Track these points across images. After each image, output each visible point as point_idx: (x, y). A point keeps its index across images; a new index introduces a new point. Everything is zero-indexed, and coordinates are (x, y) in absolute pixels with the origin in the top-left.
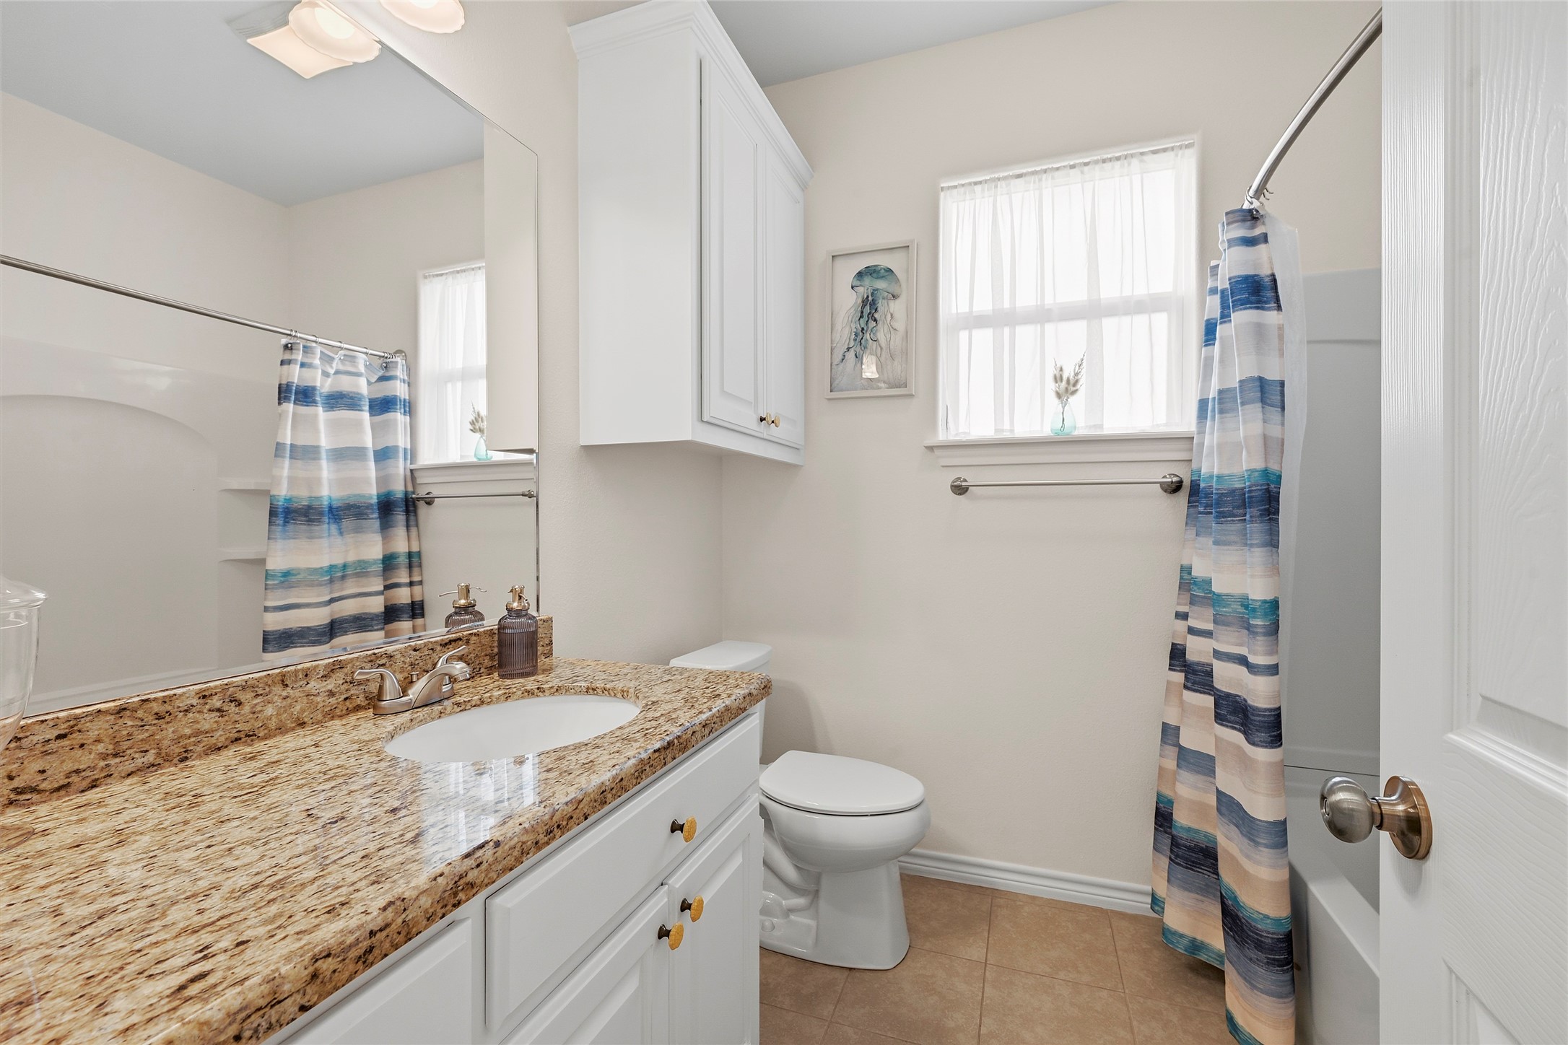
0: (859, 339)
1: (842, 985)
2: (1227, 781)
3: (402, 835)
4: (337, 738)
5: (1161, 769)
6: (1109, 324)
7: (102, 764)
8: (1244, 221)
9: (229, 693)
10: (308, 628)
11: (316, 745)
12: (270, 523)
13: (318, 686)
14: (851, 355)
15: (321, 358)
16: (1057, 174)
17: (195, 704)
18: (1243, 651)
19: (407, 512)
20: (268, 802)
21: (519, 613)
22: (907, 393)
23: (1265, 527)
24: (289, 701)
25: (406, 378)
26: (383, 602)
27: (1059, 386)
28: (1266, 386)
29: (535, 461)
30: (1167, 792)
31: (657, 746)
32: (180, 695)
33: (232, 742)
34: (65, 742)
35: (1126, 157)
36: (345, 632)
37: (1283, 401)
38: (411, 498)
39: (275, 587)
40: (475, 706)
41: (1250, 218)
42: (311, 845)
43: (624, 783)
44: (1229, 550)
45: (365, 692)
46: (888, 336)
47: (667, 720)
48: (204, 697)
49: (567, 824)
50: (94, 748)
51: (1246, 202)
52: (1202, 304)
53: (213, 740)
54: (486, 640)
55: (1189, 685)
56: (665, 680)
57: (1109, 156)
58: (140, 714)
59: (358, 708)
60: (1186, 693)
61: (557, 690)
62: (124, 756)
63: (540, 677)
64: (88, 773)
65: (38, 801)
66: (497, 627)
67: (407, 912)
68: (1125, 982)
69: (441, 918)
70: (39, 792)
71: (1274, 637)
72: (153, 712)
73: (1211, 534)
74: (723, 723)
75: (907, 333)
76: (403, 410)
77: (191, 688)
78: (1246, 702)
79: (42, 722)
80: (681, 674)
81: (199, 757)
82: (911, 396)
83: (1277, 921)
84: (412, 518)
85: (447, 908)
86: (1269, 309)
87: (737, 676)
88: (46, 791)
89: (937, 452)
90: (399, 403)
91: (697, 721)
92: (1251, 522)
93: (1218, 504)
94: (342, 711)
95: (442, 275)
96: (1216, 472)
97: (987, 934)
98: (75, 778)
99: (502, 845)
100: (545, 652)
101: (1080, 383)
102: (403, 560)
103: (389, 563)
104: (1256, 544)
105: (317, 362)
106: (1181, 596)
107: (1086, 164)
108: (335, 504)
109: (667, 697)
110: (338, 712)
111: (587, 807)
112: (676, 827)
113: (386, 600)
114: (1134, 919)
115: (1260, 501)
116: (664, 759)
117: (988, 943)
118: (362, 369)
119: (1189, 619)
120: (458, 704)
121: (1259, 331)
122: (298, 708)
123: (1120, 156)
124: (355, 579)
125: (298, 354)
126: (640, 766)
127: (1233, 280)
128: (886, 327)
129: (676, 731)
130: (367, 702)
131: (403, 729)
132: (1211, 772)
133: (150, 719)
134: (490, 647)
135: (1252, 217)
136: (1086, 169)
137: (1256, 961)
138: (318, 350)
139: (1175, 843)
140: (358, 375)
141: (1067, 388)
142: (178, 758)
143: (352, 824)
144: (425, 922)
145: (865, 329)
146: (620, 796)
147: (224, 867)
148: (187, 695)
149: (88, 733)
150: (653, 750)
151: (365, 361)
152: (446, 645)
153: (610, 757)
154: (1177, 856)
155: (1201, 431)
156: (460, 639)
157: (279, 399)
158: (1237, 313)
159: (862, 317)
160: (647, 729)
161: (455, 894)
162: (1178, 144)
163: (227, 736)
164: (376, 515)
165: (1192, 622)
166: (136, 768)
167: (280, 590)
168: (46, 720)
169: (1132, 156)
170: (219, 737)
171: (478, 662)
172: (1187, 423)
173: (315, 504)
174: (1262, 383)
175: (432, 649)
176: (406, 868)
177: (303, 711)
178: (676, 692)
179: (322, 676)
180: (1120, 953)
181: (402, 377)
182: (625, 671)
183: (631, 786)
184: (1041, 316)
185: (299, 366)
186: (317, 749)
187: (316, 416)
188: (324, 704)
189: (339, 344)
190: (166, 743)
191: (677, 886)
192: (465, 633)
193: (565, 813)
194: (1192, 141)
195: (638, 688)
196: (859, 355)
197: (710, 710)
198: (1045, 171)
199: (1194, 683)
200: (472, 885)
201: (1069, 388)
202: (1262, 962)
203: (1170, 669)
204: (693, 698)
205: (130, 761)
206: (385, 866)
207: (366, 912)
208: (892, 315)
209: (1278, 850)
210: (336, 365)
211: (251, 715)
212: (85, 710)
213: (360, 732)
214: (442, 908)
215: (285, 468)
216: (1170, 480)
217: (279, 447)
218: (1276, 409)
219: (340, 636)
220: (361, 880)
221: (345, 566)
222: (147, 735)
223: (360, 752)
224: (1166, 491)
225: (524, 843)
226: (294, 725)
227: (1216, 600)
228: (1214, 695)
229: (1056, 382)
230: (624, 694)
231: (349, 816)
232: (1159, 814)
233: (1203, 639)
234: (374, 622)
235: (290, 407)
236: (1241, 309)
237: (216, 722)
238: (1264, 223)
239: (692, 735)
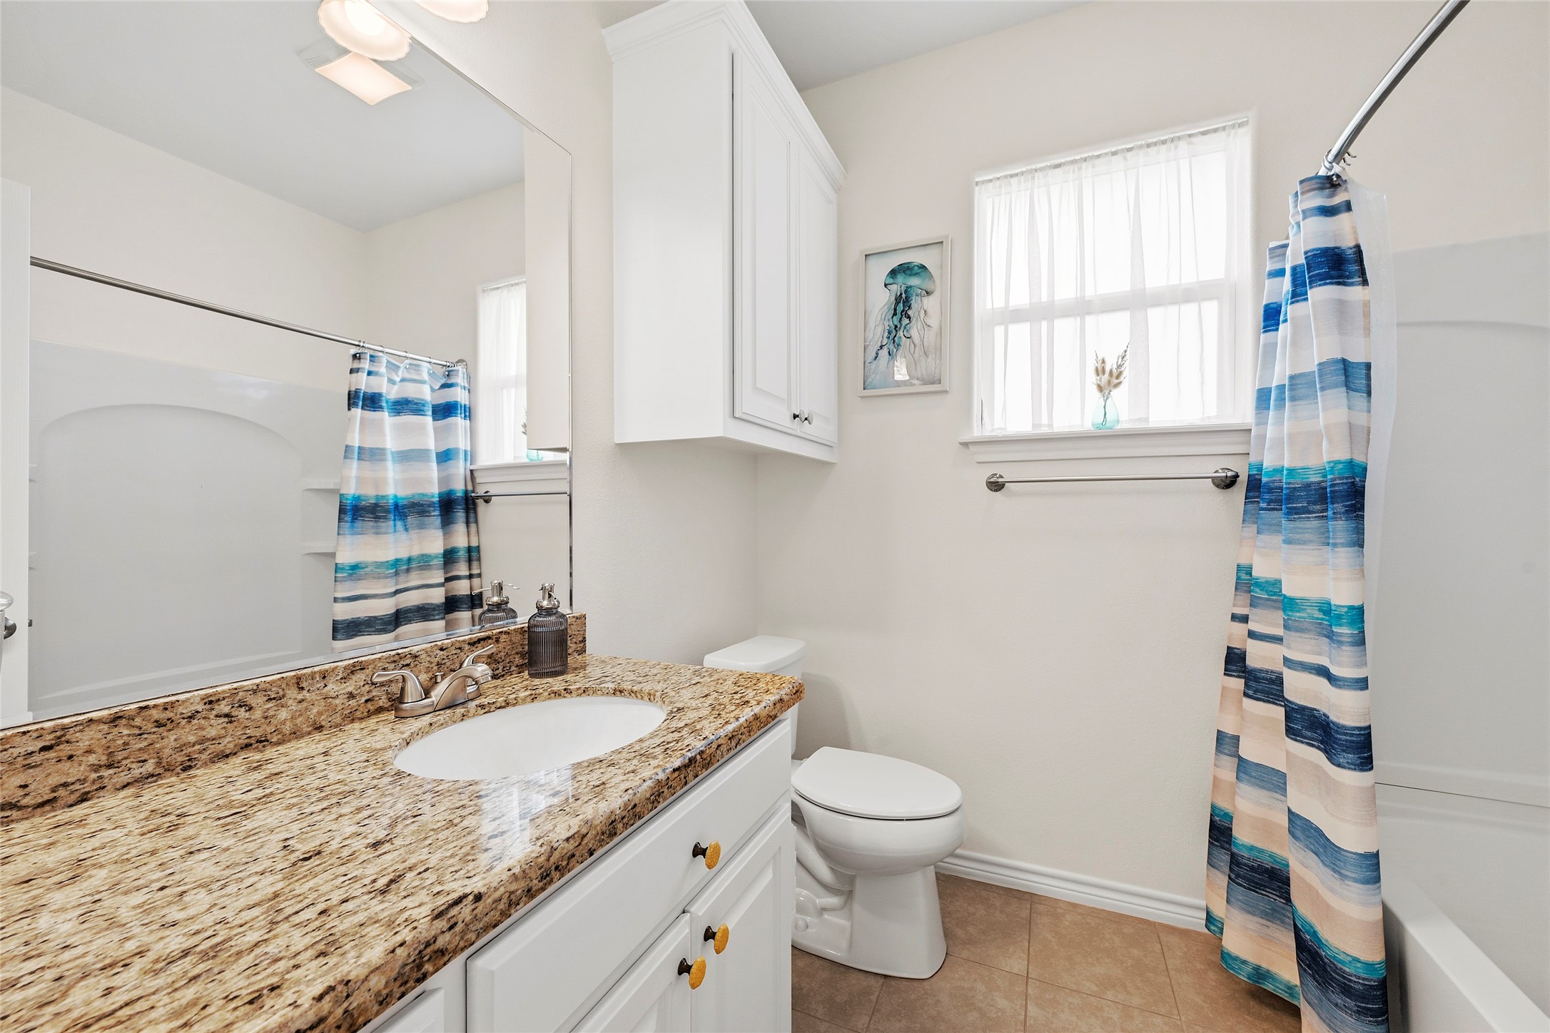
0: (892, 337)
1: (877, 994)
2: (1302, 801)
3: (374, 881)
4: (350, 745)
5: (1216, 782)
6: (1154, 314)
7: (94, 776)
8: (1322, 189)
9: (238, 698)
10: (375, 617)
11: (326, 754)
12: (340, 520)
13: (336, 689)
14: (884, 352)
15: (386, 366)
16: (1097, 162)
17: (200, 710)
18: (1324, 661)
19: (467, 511)
20: (250, 827)
21: (549, 612)
22: (941, 389)
23: (1352, 525)
24: (304, 704)
25: (466, 385)
26: (444, 593)
27: (1101, 379)
28: (1350, 369)
29: (568, 463)
30: (1224, 804)
31: (677, 763)
32: (183, 701)
33: (242, 748)
34: (51, 754)
35: (1172, 140)
36: (409, 621)
37: (1369, 386)
38: (471, 496)
39: (344, 580)
40: (499, 708)
41: (1328, 185)
42: (271, 890)
43: (638, 810)
44: (1303, 549)
45: (388, 693)
46: (922, 333)
47: (691, 731)
48: (210, 702)
49: (568, 864)
50: (84, 759)
51: (1323, 168)
52: (1259, 288)
53: (221, 747)
54: (516, 638)
55: (1251, 692)
56: (694, 682)
57: (1154, 140)
58: (138, 721)
59: (380, 710)
60: (1246, 701)
61: (584, 691)
62: (118, 767)
63: (568, 677)
64: (77, 786)
65: (19, 818)
66: (527, 625)
67: (351, 999)
68: (1180, 1008)
69: (399, 998)
70: (20, 808)
71: (1362, 647)
72: (153, 720)
73: (1280, 532)
74: (752, 733)
75: (941, 329)
76: (463, 415)
77: (196, 693)
78: (1328, 717)
79: (24, 733)
80: (711, 676)
81: (205, 764)
82: (946, 392)
83: (1369, 966)
84: (472, 515)
85: (408, 985)
86: (1352, 284)
87: (768, 679)
88: (28, 807)
89: (972, 448)
90: (459, 409)
91: (722, 733)
92: (1335, 519)
93: (1290, 499)
94: (363, 713)
95: (498, 288)
96: (1286, 465)
97: (1027, 944)
98: (62, 792)
99: (484, 898)
100: (578, 649)
101: (1124, 375)
102: (462, 554)
103: (449, 557)
104: (1341, 543)
105: (383, 370)
106: (1238, 597)
107: (1129, 150)
108: (401, 503)
109: (694, 703)
110: (358, 714)
111: (592, 841)
112: (698, 851)
113: (447, 591)
114: (1185, 934)
115: (1343, 496)
116: (685, 778)
117: (1029, 954)
118: (426, 377)
119: (1249, 622)
120: (482, 706)
121: (1341, 308)
122: (315, 711)
123: (1166, 140)
124: (419, 572)
125: (365, 363)
126: (656, 789)
127: (1310, 254)
128: (919, 323)
129: (699, 745)
130: (390, 703)
131: (420, 734)
132: (1283, 791)
133: (149, 727)
134: (521, 645)
135: (1331, 183)
136: (1129, 155)
137: (1344, 1008)
138: (384, 359)
139: (1235, 861)
140: (423, 382)
141: (1109, 379)
142: (181, 767)
143: (325, 862)
144: (376, 1007)
145: (899, 326)
146: (632, 825)
147: (164, 920)
148: (192, 701)
149: (78, 744)
150: (671, 770)
151: (429, 370)
152: (473, 644)
153: (625, 778)
154: (1238, 876)
155: (1261, 422)
156: (489, 638)
157: (349, 405)
158: (1315, 290)
159: (895, 314)
160: (668, 743)
161: (420, 967)
162: (1230, 123)
163: (237, 742)
164: (437, 513)
165: (1252, 626)
166: (134, 780)
167: (349, 582)
168: (29, 732)
169: (1179, 138)
170: (228, 744)
171: (508, 660)
172: (1244, 413)
173: (382, 502)
174: (1345, 366)
175: (460, 648)
176: (363, 933)
177: (320, 713)
178: (703, 697)
179: (341, 679)
180: (1172, 973)
181: (463, 385)
182: (654, 671)
183: (646, 812)
184: (1082, 308)
185: (366, 374)
186: (326, 758)
187: (382, 420)
188: (343, 706)
189: (404, 354)
190: (167, 752)
191: (700, 914)
192: (494, 632)
193: (565, 851)
194: (1246, 119)
195: (665, 691)
196: (893, 352)
197: (737, 719)
198: (1085, 160)
199: (1256, 691)
200: (442, 952)
201: (1112, 380)
202: (1351, 1010)
203: (1225, 674)
204: (720, 705)
205: (127, 772)
206: (341, 928)
207: (294, 1005)
208: (925, 311)
209: (1370, 886)
210: (401, 373)
211: (263, 720)
212: (74, 719)
213: (376, 737)
214: (400, 986)
215: (353, 468)
216: (1224, 474)
217: (348, 448)
218: (1363, 394)
219: (405, 625)
220: (306, 949)
221: (410, 560)
222: (146, 744)
223: (366, 764)
224: (1218, 486)
225: (512, 893)
226: (310, 729)
227: (1289, 604)
228: (1285, 706)
229: (1098, 375)
230: (651, 697)
231: (327, 850)
232: (1214, 827)
233: (1267, 644)
234: (436, 612)
235: (357, 412)
236: (1320, 285)
237: (224, 728)
238: (1346, 190)
239: (717, 749)
